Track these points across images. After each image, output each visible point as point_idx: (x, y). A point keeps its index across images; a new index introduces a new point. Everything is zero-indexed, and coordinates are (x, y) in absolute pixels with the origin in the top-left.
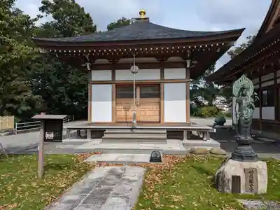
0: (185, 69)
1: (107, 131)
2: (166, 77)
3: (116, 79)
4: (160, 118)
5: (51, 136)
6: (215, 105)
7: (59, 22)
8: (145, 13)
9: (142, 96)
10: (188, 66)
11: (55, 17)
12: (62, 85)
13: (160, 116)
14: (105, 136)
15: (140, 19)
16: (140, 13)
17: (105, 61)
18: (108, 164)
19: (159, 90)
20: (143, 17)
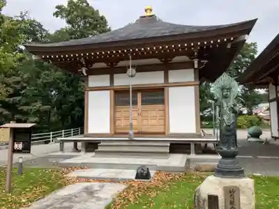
0: (193, 70)
1: (102, 144)
2: (171, 80)
3: (115, 84)
4: (165, 128)
5: (19, 146)
6: (256, 114)
7: (73, 26)
8: (151, 10)
9: (144, 102)
10: (196, 66)
11: (69, 22)
12: (71, 93)
13: (165, 125)
14: (100, 149)
15: (145, 17)
16: (146, 11)
17: (103, 65)
18: (87, 179)
19: (163, 95)
20: (149, 14)
